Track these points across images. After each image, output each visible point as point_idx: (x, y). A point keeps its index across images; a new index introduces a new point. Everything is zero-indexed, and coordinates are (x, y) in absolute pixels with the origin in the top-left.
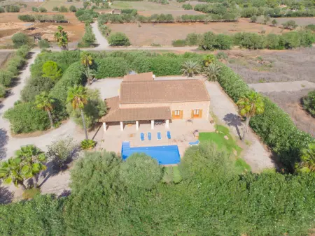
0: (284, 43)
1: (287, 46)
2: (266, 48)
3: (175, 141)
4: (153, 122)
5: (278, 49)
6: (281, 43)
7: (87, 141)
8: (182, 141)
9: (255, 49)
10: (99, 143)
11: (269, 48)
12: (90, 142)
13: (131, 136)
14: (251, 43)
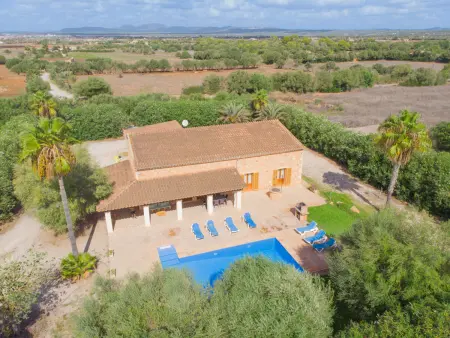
0: (340, 83)
1: (344, 87)
2: (317, 90)
3: (265, 230)
4: (210, 200)
5: (333, 91)
6: (335, 82)
7: (76, 257)
8: (280, 229)
9: (305, 92)
10: (103, 260)
11: (321, 91)
12: (83, 259)
13: (173, 233)
14: (298, 85)
